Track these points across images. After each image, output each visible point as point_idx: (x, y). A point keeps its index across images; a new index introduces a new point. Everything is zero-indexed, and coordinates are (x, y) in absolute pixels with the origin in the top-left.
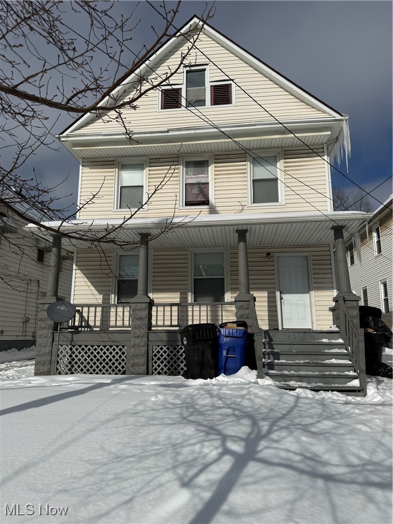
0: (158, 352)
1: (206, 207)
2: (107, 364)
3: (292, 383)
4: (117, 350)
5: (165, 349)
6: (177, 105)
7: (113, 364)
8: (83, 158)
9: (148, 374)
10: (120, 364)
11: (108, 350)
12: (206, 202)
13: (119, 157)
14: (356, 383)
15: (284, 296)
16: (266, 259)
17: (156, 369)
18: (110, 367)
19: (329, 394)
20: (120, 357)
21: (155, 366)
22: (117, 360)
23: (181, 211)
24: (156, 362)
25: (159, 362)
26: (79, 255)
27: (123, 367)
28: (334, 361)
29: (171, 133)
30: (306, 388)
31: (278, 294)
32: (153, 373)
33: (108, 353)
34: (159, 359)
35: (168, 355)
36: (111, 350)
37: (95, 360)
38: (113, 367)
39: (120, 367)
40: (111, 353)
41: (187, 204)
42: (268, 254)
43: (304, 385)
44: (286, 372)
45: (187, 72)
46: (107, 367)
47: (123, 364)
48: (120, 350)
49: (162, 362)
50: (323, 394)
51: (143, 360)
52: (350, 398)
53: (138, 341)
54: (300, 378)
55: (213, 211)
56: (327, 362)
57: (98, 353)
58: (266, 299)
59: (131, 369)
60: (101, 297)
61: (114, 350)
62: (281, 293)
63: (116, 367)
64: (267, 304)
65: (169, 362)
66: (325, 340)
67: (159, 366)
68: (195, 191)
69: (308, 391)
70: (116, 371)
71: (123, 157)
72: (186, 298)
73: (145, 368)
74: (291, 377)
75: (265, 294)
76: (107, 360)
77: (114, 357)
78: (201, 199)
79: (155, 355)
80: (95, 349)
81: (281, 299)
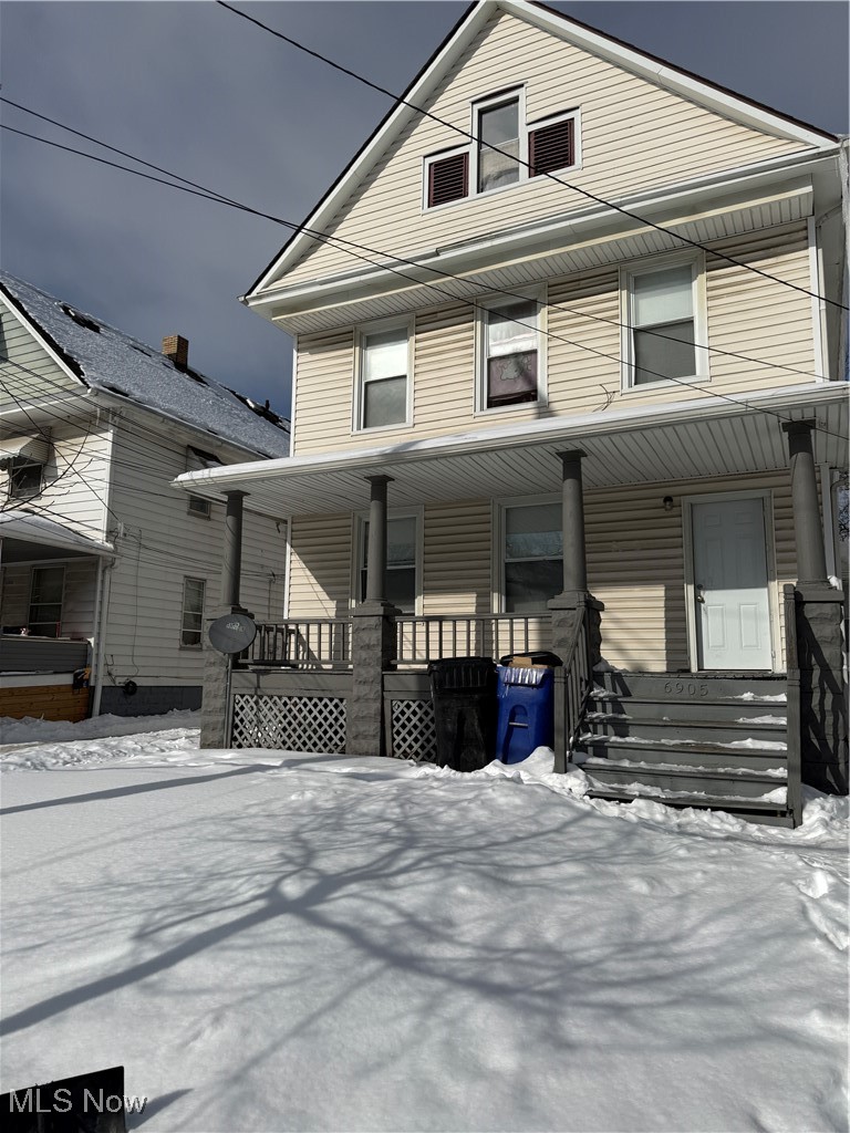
0: (403, 713)
1: (530, 405)
2: (315, 731)
3: (634, 788)
4: (331, 707)
5: (414, 706)
6: (460, 192)
7: (325, 732)
8: (299, 335)
9: (383, 753)
10: (336, 733)
11: (315, 705)
12: (531, 395)
13: (362, 322)
14: (779, 796)
15: (707, 595)
16: (661, 512)
17: (399, 746)
18: (320, 738)
19: (705, 816)
20: (336, 719)
21: (398, 739)
22: (331, 726)
23: (477, 420)
24: (398, 733)
25: (404, 733)
26: (296, 527)
27: (341, 739)
28: (749, 743)
29: (443, 256)
30: (656, 799)
31: (690, 590)
32: (393, 755)
33: (315, 712)
34: (404, 726)
35: (421, 720)
36: (320, 706)
37: (295, 724)
38: (325, 738)
39: (336, 739)
40: (320, 712)
41: (490, 405)
42: (668, 499)
43: (655, 792)
44: (626, 764)
45: (481, 112)
46: (315, 738)
47: (341, 733)
48: (336, 706)
49: (410, 733)
50: (691, 815)
51: (374, 727)
52: (753, 829)
53: (364, 690)
54: (654, 777)
55: (545, 411)
56: (736, 744)
57: (300, 711)
58: (662, 604)
59: (353, 742)
60: (332, 605)
61: (326, 706)
62: (698, 588)
63: (331, 739)
64: (662, 614)
65: (422, 733)
66: (748, 696)
67: (404, 740)
68: (510, 371)
69: (658, 807)
70: (331, 746)
71: (367, 320)
72: (489, 605)
73: (377, 742)
74: (633, 775)
75: (660, 592)
76: (315, 725)
77: (326, 719)
78: (521, 387)
79: (398, 719)
80: (295, 704)
81: (699, 601)
